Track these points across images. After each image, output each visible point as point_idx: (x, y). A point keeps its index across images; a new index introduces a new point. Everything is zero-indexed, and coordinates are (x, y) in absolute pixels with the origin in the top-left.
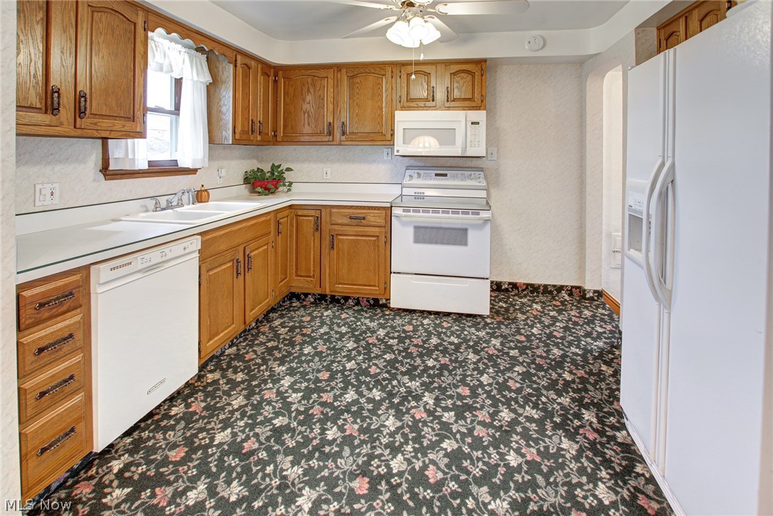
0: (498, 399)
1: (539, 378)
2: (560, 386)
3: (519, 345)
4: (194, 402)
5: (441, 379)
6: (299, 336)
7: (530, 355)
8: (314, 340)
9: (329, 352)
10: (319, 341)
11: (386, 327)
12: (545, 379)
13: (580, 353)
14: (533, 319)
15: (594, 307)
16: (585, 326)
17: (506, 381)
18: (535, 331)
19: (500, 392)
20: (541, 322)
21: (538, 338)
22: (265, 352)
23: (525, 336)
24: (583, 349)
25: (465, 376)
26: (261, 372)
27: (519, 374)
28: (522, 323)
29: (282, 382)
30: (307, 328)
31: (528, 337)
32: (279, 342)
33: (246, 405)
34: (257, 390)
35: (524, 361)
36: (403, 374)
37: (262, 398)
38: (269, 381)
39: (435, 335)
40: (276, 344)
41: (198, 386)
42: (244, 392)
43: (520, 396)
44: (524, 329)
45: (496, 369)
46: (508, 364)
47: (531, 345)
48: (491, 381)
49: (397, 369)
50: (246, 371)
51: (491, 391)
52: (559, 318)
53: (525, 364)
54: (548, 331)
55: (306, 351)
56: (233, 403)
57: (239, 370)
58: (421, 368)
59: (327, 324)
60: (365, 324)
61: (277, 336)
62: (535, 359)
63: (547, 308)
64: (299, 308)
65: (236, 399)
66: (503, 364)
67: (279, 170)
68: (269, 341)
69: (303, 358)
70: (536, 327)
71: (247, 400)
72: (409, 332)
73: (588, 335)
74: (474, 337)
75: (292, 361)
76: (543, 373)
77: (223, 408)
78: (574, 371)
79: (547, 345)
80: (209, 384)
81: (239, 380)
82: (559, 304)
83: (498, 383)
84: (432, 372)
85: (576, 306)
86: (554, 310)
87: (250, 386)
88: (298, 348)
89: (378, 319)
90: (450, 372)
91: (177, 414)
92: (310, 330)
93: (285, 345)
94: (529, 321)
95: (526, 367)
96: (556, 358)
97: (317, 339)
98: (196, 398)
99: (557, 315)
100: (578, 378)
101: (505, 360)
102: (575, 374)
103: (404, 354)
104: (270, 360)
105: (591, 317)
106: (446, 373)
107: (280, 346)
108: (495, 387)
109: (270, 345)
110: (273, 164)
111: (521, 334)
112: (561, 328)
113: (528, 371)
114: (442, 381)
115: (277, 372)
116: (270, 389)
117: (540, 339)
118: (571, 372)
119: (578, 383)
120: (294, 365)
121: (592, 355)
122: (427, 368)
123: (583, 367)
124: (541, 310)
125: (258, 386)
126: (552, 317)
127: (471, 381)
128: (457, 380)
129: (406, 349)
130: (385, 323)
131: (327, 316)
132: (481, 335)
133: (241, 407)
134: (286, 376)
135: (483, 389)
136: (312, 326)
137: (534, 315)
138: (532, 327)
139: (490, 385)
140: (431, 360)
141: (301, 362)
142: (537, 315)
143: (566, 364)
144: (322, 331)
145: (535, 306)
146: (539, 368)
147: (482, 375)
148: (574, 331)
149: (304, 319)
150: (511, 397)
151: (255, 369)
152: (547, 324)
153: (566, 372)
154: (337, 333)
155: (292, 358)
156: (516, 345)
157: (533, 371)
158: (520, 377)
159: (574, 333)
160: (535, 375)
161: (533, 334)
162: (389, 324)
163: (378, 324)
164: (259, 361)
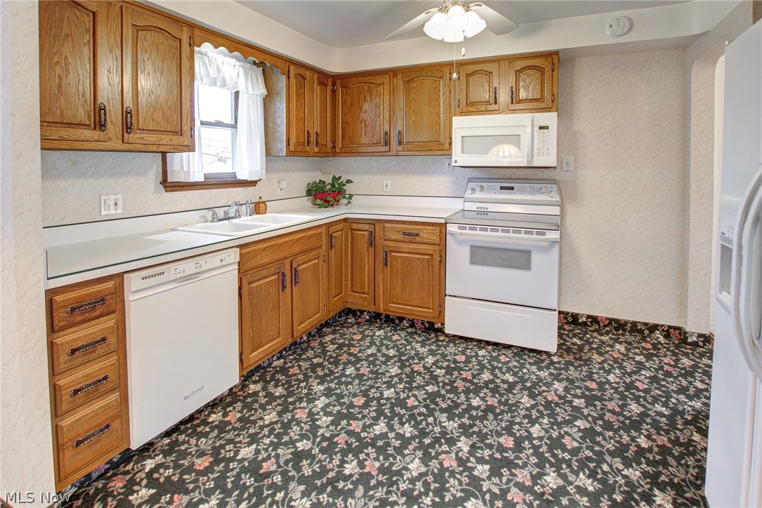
0: (547, 458)
1: (605, 439)
2: (630, 454)
3: (587, 393)
4: (231, 411)
5: (483, 423)
6: (345, 355)
7: (598, 408)
8: (359, 360)
9: (370, 376)
10: (364, 362)
11: (437, 355)
12: (612, 441)
13: (666, 413)
14: (611, 363)
15: (697, 355)
16: (680, 378)
17: (561, 436)
18: (611, 378)
19: (550, 449)
20: (621, 367)
21: (613, 388)
22: (309, 368)
23: (598, 383)
24: (671, 409)
25: (512, 423)
26: (300, 389)
27: (580, 430)
28: (597, 366)
29: (317, 402)
30: (356, 347)
31: (600, 384)
32: (324, 359)
33: (276, 422)
34: (291, 407)
35: (589, 415)
36: (442, 411)
37: (293, 416)
38: (305, 399)
39: (488, 369)
40: (321, 360)
41: (240, 396)
42: (279, 408)
43: (575, 458)
44: (597, 373)
45: (552, 420)
46: (569, 415)
47: (603, 395)
48: (542, 434)
49: (437, 404)
50: (286, 386)
51: (540, 446)
52: (647, 364)
53: (590, 418)
54: (628, 380)
55: (348, 372)
56: (266, 418)
57: (280, 384)
58: (464, 407)
59: (376, 345)
60: (415, 348)
61: (324, 352)
62: (604, 414)
63: (633, 351)
64: (353, 325)
65: (269, 414)
66: (562, 415)
67: (339, 182)
68: (316, 356)
69: (344, 379)
70: (614, 373)
71: (279, 417)
72: (459, 362)
73: (683, 390)
74: (533, 377)
75: (331, 381)
76: (611, 433)
77: (255, 422)
78: (654, 437)
79: (624, 398)
80: (250, 395)
81: (277, 394)
82: (650, 347)
83: (550, 438)
84: (474, 413)
85: (672, 351)
86: (642, 354)
87: (285, 402)
88: (341, 367)
89: (430, 345)
90: (496, 415)
91: (214, 421)
92: (358, 349)
93: (330, 363)
94: (606, 365)
95: (590, 423)
96: (632, 416)
97: (362, 360)
98: (234, 408)
99: (644, 360)
100: (657, 446)
101: (565, 410)
102: (654, 441)
103: (448, 388)
104: (311, 376)
105: (690, 367)
106: (491, 416)
107: (324, 364)
108: (546, 443)
109: (315, 361)
110: (334, 176)
111: (593, 380)
112: (646, 378)
113: (592, 427)
114: (484, 426)
115: (315, 391)
116: (304, 408)
117: (616, 389)
118: (649, 437)
119: (656, 453)
120: (333, 385)
121: (682, 418)
122: (470, 407)
123: (667, 432)
124: (625, 352)
125: (293, 403)
126: (637, 363)
127: (518, 430)
128: (501, 427)
129: (452, 382)
130: (437, 350)
131: (378, 336)
132: (543, 376)
133: (272, 423)
134: (321, 396)
135: (531, 443)
136: (361, 346)
137: (614, 357)
138: (608, 372)
139: (540, 439)
140: (478, 398)
141: (340, 383)
142: (618, 358)
143: (645, 426)
144: (369, 352)
145: (617, 346)
146: (608, 426)
147: (533, 425)
148: (663, 383)
149: (355, 337)
150: (563, 457)
151: (295, 384)
152: (628, 371)
153: (642, 437)
154: (384, 355)
155: (332, 377)
156: (583, 393)
157: (598, 429)
158: (580, 434)
159: (664, 386)
160: (600, 434)
161: (608, 382)
162: (440, 352)
163: (429, 350)
164: (301, 377)
